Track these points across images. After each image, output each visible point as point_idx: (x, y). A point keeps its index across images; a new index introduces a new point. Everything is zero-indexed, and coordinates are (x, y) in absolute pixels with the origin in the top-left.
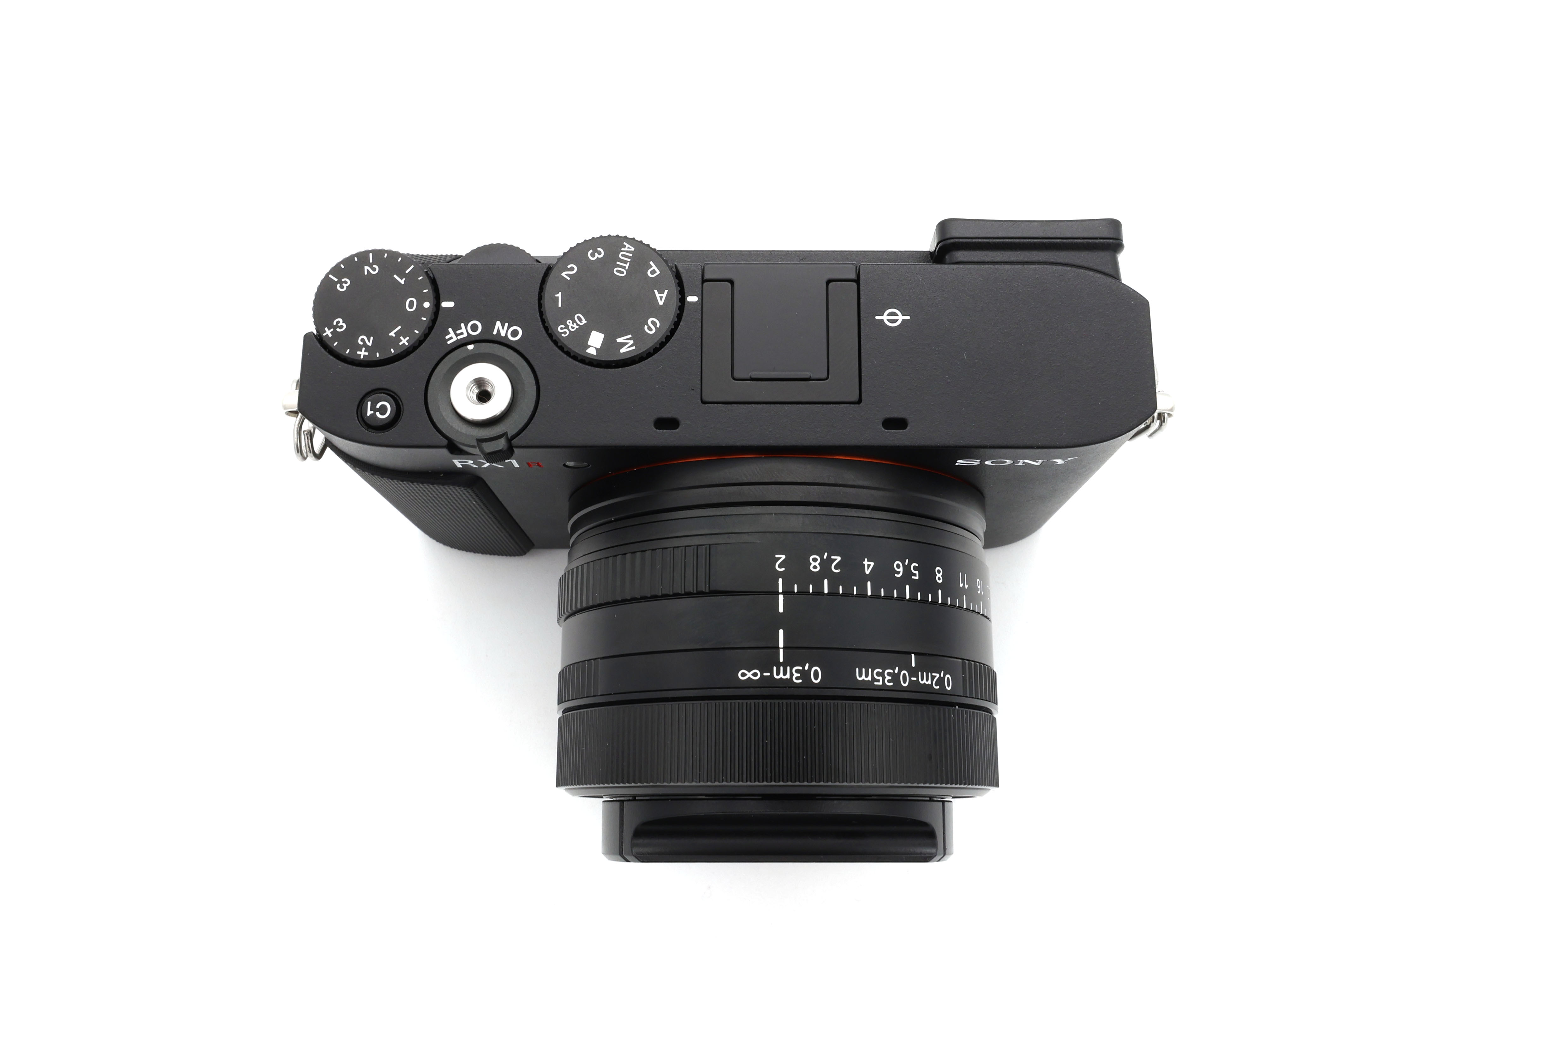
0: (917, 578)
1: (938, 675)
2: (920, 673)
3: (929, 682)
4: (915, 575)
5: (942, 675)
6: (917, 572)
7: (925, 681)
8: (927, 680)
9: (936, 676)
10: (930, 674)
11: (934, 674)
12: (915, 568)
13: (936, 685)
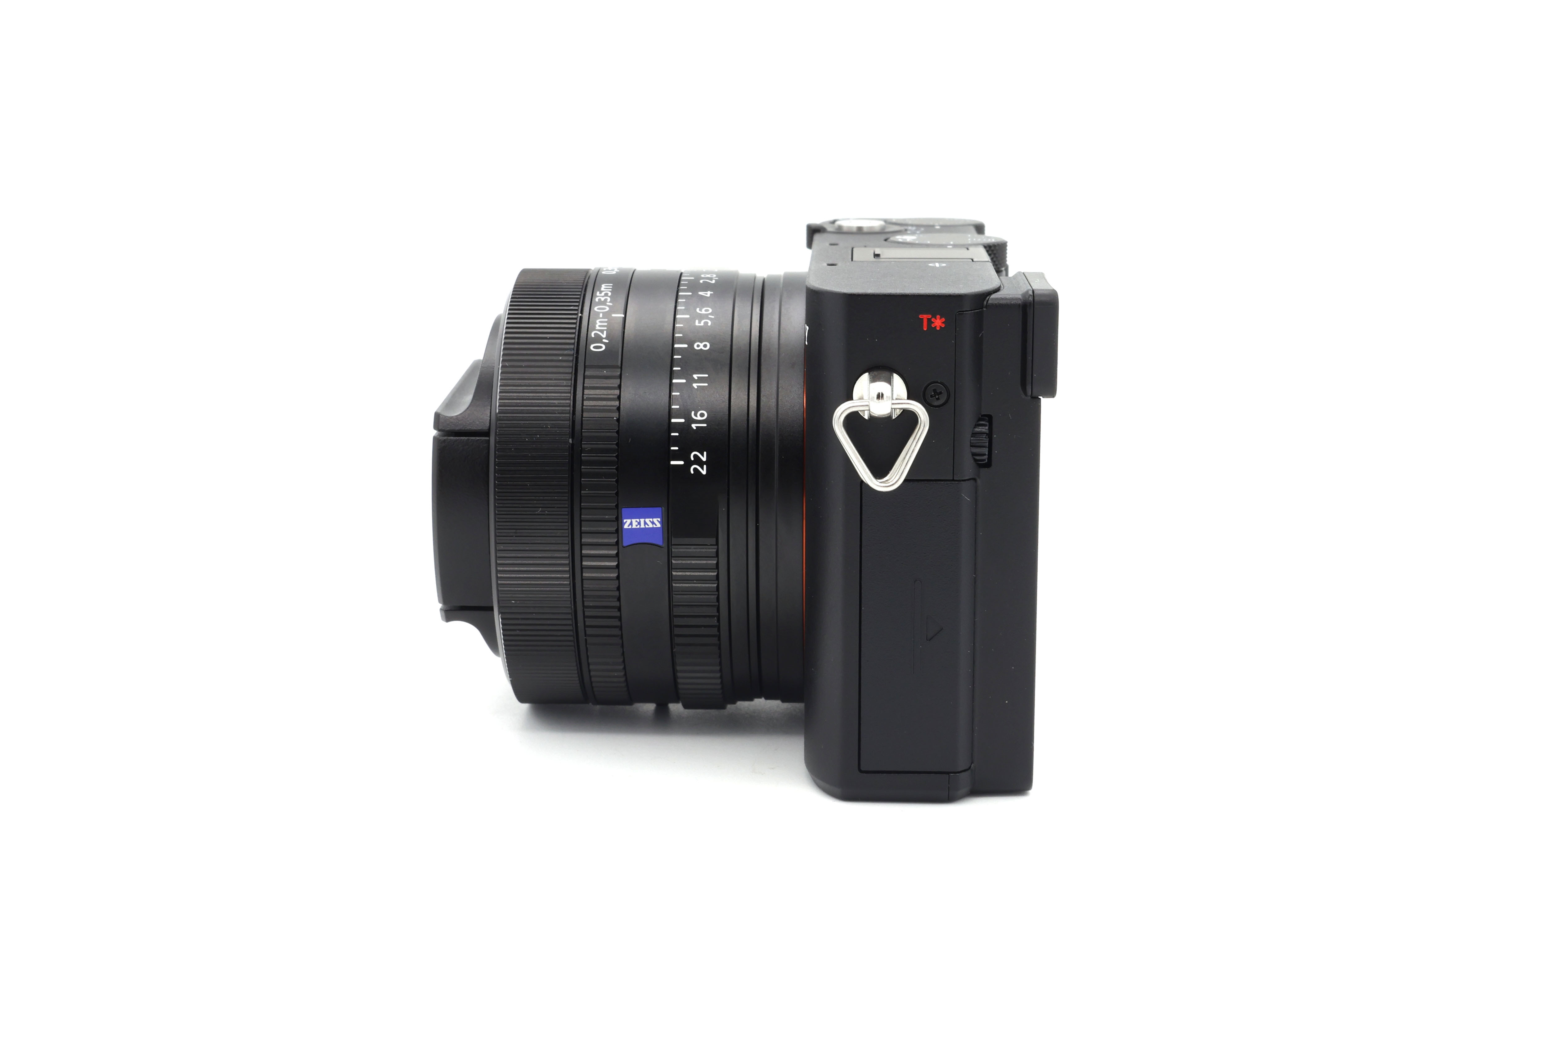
0: (697, 324)
1: (604, 336)
2: (606, 320)
3: (598, 328)
4: (700, 322)
5: (604, 340)
6: (702, 324)
7: (598, 324)
8: (599, 326)
9: (603, 334)
10: (606, 328)
11: (605, 332)
12: (706, 323)
13: (595, 334)
